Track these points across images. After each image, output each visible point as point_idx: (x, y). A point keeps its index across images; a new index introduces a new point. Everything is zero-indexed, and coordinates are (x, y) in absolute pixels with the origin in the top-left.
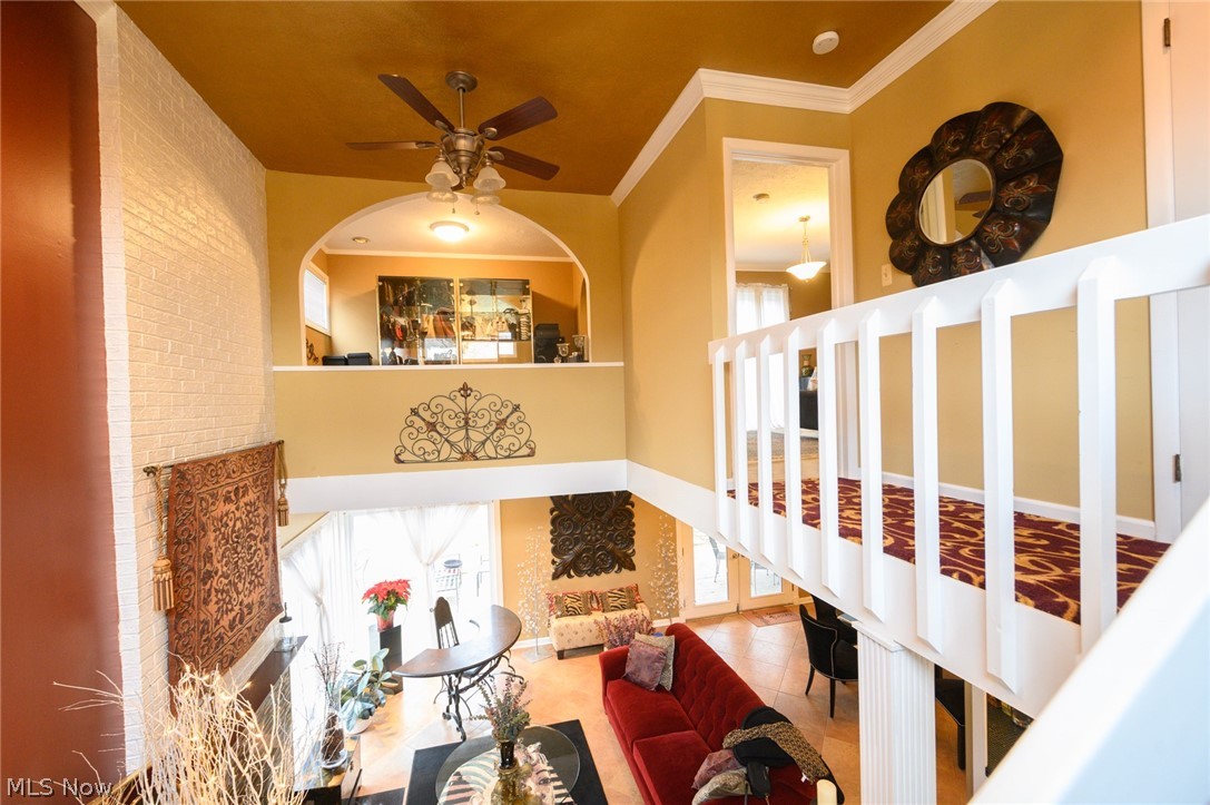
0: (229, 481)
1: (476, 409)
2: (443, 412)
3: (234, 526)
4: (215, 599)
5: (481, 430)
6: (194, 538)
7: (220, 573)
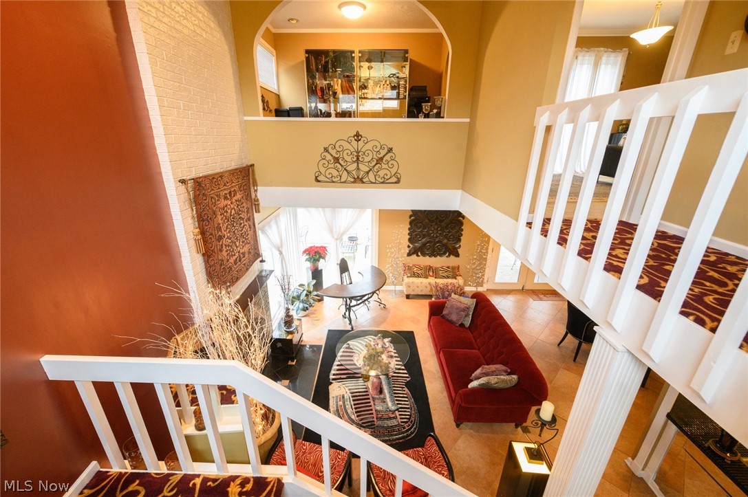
0: (226, 187)
1: (363, 150)
2: (343, 150)
3: (231, 212)
4: (225, 250)
5: (367, 164)
6: (211, 219)
7: (226, 237)
